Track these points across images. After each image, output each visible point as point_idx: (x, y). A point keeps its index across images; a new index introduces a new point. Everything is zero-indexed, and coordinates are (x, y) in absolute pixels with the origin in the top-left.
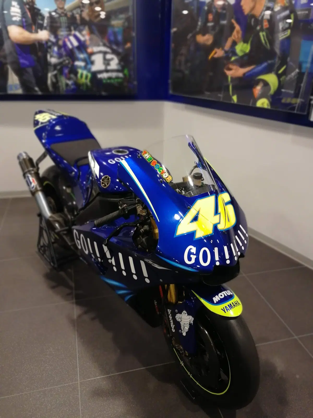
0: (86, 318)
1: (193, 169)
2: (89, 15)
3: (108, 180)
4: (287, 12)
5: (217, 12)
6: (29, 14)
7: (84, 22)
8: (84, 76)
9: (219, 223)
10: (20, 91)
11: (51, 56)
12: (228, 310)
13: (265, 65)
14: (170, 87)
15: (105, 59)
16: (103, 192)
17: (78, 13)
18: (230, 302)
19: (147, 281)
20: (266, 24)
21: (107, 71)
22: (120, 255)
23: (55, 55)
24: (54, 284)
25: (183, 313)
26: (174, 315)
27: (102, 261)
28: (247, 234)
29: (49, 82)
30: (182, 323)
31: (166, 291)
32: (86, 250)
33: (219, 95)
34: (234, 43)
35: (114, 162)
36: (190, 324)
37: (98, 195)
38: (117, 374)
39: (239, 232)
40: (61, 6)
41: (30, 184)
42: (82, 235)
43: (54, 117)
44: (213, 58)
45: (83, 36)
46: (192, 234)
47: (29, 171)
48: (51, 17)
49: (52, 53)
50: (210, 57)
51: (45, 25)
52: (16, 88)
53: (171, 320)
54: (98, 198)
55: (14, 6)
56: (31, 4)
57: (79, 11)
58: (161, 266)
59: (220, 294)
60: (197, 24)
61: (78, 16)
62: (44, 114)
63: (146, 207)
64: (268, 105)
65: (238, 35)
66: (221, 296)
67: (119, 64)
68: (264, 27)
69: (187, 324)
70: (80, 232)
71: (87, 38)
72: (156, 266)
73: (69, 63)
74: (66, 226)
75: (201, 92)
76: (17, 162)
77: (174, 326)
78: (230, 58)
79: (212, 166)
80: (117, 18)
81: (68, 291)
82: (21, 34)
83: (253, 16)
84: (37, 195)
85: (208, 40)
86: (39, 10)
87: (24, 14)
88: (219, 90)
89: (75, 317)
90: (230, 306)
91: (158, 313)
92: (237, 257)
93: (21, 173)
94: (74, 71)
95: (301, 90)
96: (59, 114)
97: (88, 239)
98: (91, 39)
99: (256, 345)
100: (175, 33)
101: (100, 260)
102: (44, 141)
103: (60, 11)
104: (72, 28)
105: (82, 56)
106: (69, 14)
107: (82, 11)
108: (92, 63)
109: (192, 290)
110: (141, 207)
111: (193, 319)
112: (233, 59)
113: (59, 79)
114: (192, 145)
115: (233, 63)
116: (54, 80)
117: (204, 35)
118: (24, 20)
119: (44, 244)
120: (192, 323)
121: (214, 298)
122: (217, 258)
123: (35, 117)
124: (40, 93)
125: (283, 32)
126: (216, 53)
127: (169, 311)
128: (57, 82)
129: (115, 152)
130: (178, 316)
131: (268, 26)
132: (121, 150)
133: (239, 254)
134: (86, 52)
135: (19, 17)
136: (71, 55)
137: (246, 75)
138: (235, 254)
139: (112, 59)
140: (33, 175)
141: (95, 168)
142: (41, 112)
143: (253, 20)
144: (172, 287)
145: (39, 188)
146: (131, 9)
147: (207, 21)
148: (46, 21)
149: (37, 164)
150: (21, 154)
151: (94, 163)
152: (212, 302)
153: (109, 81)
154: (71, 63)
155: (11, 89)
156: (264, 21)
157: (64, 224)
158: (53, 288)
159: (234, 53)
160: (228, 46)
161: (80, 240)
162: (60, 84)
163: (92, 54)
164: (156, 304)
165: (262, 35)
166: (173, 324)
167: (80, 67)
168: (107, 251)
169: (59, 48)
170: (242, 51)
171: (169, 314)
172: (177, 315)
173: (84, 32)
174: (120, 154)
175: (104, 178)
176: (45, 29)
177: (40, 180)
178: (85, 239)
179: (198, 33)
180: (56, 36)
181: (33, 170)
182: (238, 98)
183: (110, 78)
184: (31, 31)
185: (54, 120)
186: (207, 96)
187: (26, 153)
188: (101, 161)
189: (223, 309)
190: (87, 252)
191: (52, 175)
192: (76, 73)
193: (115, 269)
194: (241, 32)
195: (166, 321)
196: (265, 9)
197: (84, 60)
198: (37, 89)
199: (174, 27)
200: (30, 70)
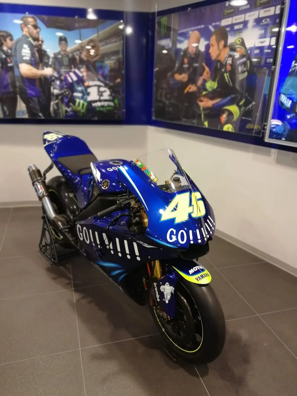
0: (84, 301)
1: (173, 175)
2: (86, 56)
3: (107, 183)
4: (244, 59)
5: (191, 57)
6: (37, 55)
7: (82, 61)
8: (81, 105)
9: (193, 212)
10: (26, 116)
11: (54, 88)
12: (200, 279)
13: (229, 98)
14: (153, 114)
15: (99, 91)
16: (103, 193)
17: (77, 55)
18: (202, 273)
19: (139, 259)
20: (229, 68)
21: (100, 101)
22: (117, 240)
23: (57, 87)
24: (55, 276)
25: (166, 285)
26: (159, 287)
27: (101, 248)
28: (214, 223)
29: (52, 109)
30: (165, 293)
31: (152, 268)
32: (87, 240)
33: (194, 121)
34: (205, 81)
35: (112, 170)
36: (172, 293)
37: (98, 195)
38: (112, 343)
39: (208, 220)
40: (64, 49)
41: (38, 191)
42: (85, 228)
43: (60, 137)
44: (188, 92)
45: (81, 72)
46: (173, 220)
47: (37, 180)
48: (55, 58)
49: (54, 86)
50: (186, 91)
51: (50, 63)
52: (23, 114)
53: (156, 292)
54: (99, 198)
55: (25, 48)
56: (39, 47)
57: (78, 53)
58: (149, 244)
59: (194, 268)
60: (175, 66)
61: (77, 57)
62: (51, 134)
63: (138, 201)
64: (232, 130)
65: (207, 75)
66: (195, 269)
67: (110, 95)
68: (228, 70)
69: (169, 294)
70: (82, 226)
71: (85, 74)
72: (146, 245)
73: (69, 94)
74: (68, 224)
75: (179, 119)
76: (28, 173)
77: (159, 296)
78: (202, 93)
79: (188, 174)
80: (109, 59)
81: (67, 281)
82: (30, 70)
83: (219, 61)
84: (43, 199)
85: (184, 78)
86: (45, 52)
87: (33, 55)
88: (194, 117)
89: (75, 301)
90: (202, 276)
91: (146, 289)
92: (206, 238)
93: (31, 182)
94: (72, 100)
95: (257, 118)
96: (64, 135)
97: (90, 231)
98: (87, 76)
99: (225, 321)
100: (157, 71)
101: (99, 246)
102: (52, 155)
103: (62, 53)
104: (73, 66)
105: (80, 89)
106: (70, 55)
107: (81, 53)
108: (88, 94)
109: (173, 266)
110: (134, 201)
111: (174, 289)
112: (204, 93)
113: (60, 107)
114: (172, 157)
115: (205, 96)
116: (56, 107)
117: (180, 74)
118: (33, 59)
119: (46, 243)
120: (173, 292)
121: (190, 271)
122: (191, 238)
123: (43, 137)
124: (43, 118)
125: (242, 74)
126: (190, 88)
127: (155, 284)
128: (58, 109)
129: (112, 163)
130: (162, 288)
131: (230, 69)
132: (116, 161)
133: (208, 236)
134: (84, 85)
135: (29, 57)
136: (71, 87)
137: (215, 106)
138: (205, 236)
139: (105, 91)
140: (41, 183)
141: (97, 175)
142: (48, 133)
143: (219, 64)
144: (157, 263)
145: (45, 194)
146: (121, 52)
147: (182, 63)
148: (51, 60)
149: (45, 175)
150: (30, 167)
151: (96, 171)
152: (188, 274)
153: (101, 109)
154: (71, 94)
155: (19, 115)
156: (228, 65)
157: (66, 224)
158: (54, 279)
159: (205, 89)
160: (200, 82)
161: (82, 232)
162: (60, 111)
163: (89, 87)
164: (144, 281)
165: (226, 76)
166: (158, 295)
167: (78, 97)
168: (106, 239)
169: (61, 81)
170: (210, 87)
171: (155, 286)
172: (161, 286)
173: (82, 70)
174: (116, 164)
175: (104, 181)
176: (50, 66)
177: (47, 187)
178: (87, 230)
179: (176, 72)
180: (59, 72)
181: (40, 179)
182: (209, 124)
183: (103, 106)
184: (38, 68)
185: (60, 139)
186: (184, 122)
187: (34, 166)
188: (101, 169)
189: (197, 279)
190: (88, 242)
191: (55, 184)
192: (74, 103)
193: (112, 252)
194: (210, 73)
195: (152, 293)
196: (228, 56)
197: (82, 92)
198: (40, 114)
199: (157, 67)
200: (35, 99)
